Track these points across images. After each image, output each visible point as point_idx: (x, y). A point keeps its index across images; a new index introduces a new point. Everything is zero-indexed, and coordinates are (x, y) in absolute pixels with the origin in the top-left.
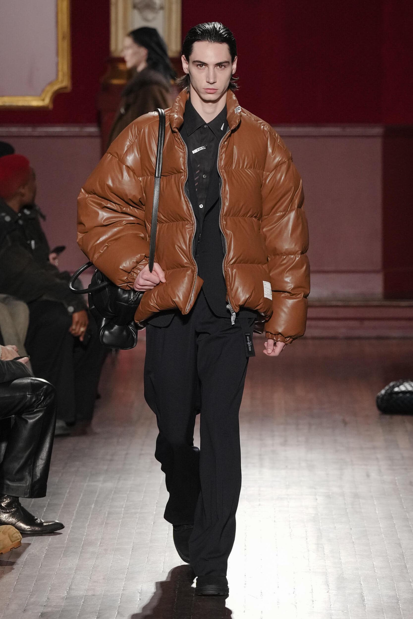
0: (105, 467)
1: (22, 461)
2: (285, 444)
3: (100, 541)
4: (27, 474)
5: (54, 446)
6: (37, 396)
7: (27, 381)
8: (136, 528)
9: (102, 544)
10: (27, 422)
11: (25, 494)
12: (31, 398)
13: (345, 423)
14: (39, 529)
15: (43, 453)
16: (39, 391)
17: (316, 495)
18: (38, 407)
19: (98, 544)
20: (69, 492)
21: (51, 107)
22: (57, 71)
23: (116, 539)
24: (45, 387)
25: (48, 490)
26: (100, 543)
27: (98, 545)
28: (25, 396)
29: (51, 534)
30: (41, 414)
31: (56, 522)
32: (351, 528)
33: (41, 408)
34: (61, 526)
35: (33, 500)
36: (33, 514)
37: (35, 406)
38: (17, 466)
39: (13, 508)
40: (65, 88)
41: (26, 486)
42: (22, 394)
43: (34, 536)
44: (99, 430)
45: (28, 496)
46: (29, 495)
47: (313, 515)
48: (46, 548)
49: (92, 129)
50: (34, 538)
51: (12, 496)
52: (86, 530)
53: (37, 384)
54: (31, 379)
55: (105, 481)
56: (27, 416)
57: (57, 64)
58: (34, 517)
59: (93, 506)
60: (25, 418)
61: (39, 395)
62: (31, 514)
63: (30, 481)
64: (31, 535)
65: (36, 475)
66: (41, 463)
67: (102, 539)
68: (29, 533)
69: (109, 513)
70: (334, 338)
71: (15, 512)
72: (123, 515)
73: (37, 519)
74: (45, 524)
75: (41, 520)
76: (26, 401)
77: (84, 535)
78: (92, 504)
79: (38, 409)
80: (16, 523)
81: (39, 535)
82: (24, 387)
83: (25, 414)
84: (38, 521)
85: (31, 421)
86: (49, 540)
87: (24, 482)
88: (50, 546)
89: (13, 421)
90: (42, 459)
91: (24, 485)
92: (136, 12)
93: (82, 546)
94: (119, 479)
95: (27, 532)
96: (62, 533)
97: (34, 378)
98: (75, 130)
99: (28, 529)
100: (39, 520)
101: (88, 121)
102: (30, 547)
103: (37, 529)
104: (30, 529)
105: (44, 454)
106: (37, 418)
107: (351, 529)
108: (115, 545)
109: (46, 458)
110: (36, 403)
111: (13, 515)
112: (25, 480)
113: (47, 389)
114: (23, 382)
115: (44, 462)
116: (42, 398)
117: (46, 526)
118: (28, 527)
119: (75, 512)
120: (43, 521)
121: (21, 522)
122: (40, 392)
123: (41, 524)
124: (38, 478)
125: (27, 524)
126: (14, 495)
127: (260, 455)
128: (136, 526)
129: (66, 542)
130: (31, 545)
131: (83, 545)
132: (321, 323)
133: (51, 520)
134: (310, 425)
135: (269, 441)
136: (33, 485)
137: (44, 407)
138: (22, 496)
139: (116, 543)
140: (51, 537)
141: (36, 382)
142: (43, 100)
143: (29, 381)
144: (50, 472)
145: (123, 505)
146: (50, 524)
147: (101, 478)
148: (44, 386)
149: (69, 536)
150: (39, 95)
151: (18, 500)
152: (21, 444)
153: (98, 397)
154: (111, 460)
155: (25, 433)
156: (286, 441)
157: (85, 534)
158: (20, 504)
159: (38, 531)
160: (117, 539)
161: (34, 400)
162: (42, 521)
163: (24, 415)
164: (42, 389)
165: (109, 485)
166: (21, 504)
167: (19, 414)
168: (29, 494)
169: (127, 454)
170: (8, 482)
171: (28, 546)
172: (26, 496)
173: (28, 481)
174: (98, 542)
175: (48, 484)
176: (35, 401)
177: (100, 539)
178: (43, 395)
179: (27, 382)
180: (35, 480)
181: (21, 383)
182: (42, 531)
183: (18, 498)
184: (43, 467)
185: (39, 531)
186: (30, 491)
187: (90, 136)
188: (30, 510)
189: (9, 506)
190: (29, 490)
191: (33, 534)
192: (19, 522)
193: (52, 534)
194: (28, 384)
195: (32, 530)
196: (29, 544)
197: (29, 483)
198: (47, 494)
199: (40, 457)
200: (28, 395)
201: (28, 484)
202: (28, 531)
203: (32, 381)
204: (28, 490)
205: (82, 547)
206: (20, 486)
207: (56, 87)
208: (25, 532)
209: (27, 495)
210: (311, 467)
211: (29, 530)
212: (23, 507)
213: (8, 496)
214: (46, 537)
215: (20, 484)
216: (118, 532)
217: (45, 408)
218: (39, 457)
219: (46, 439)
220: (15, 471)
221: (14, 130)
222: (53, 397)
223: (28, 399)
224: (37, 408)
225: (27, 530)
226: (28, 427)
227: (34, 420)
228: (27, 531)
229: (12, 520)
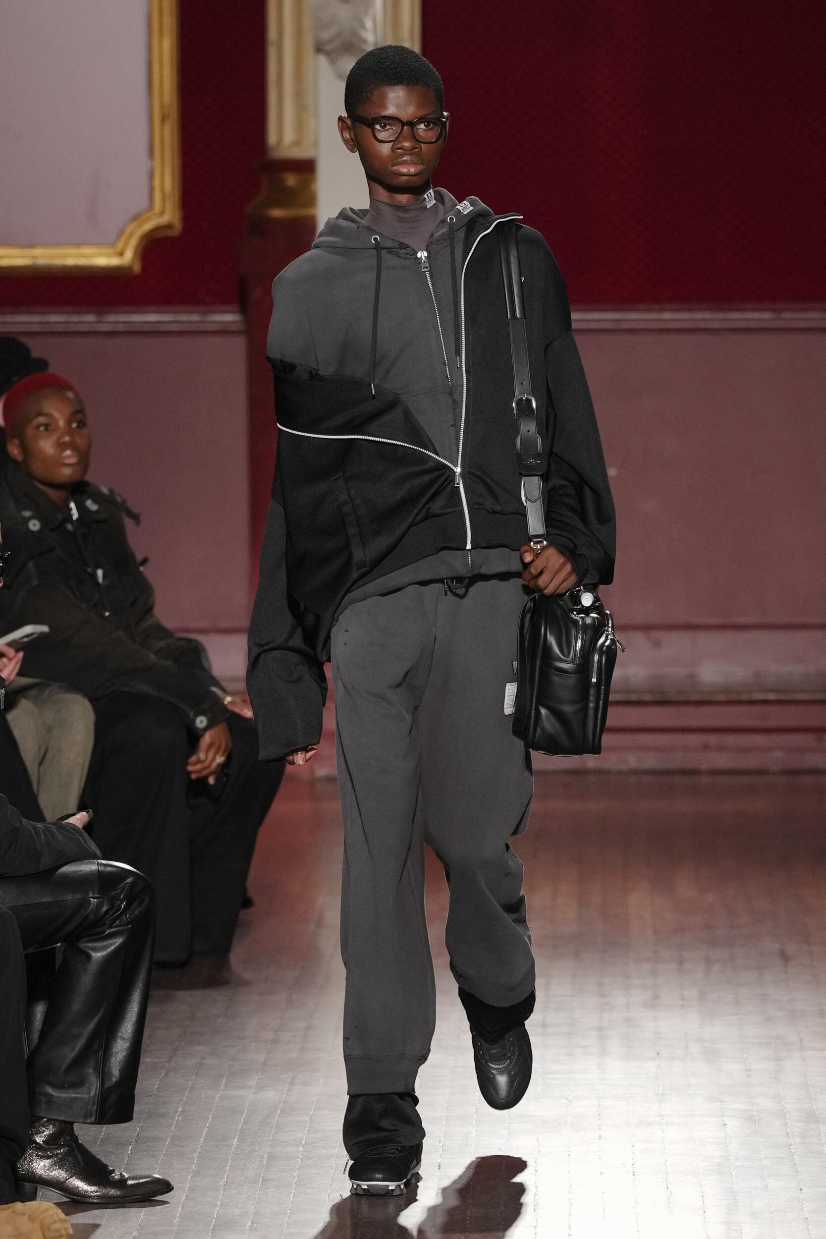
0: (262, 1057)
1: (81, 1043)
2: (653, 1003)
3: (251, 1219)
4: (91, 1070)
5: (150, 1010)
6: (112, 900)
7: (89, 867)
8: (329, 1190)
9: (255, 1225)
10: (89, 957)
11: (87, 1116)
12: (99, 906)
13: (785, 958)
14: (118, 1193)
15: (126, 1024)
16: (115, 890)
17: (723, 1116)
18: (114, 925)
19: (247, 1224)
20: (183, 1111)
21: (137, 268)
22: (151, 190)
23: (286, 1213)
24: (129, 880)
25: (136, 1108)
26: (253, 1223)
27: (248, 1227)
28: (85, 902)
29: (144, 1204)
30: (118, 941)
31: (156, 1178)
32: (802, 1187)
33: (120, 926)
34: (166, 1187)
35: (105, 1128)
36: (103, 1160)
37: (108, 922)
38: (69, 1054)
39: (60, 1147)
40: (169, 226)
41: (89, 1098)
42: (78, 896)
43: (107, 1208)
44: (247, 976)
45: (93, 1119)
46: (96, 1118)
47: (717, 1160)
48: (134, 1235)
49: (228, 318)
50: (108, 1212)
51: (58, 1121)
52: (220, 1193)
53: (110, 874)
54: (98, 864)
55: (260, 1087)
56: (90, 945)
57: (151, 176)
58: (106, 1166)
59: (235, 1142)
60: (85, 949)
61: (115, 898)
62: (99, 1159)
63: (97, 1085)
64: (102, 1206)
65: (111, 1074)
66: (120, 1048)
67: (256, 1213)
68: (95, 1201)
69: (271, 1157)
70: (761, 772)
71: (67, 1154)
72: (302, 1160)
73: (113, 1172)
74: (130, 1182)
75: (121, 1174)
76: (88, 911)
77: (216, 1206)
78: (234, 1138)
79: (114, 929)
80: (67, 1180)
81: (118, 1205)
82: (82, 882)
83: (84, 940)
84: (116, 1175)
85: (97, 955)
86: (140, 1216)
87: (85, 1089)
88: (141, 1229)
89: (59, 957)
90: (123, 1039)
91: (84, 1096)
92: (322, 59)
93: (213, 1230)
94: (292, 1084)
95: (91, 1200)
96: (169, 1201)
97: (104, 862)
98: (189, 318)
99: (92, 1192)
100: (117, 1172)
101: (220, 300)
102: (98, 1233)
103: (113, 1192)
104: (98, 1193)
105: (127, 1028)
106: (112, 948)
107: (801, 1189)
108: (285, 1228)
109: (131, 1035)
110: (110, 917)
111: (60, 1163)
112: (87, 1085)
113: (133, 885)
114: (82, 871)
115: (128, 1044)
116: (123, 906)
117: (132, 1185)
118: (93, 1188)
119: (196, 1155)
120: (126, 1175)
121: (78, 1178)
122: (119, 891)
123: (122, 1182)
124: (114, 1080)
125: (91, 1183)
126: (61, 1118)
127: (600, 1029)
128: (331, 1184)
129: (178, 1220)
130: (101, 1227)
131: (214, 1227)
132: (731, 740)
133: (144, 1173)
134: (708, 962)
135: (619, 999)
136: (104, 1095)
137: (127, 924)
138: (81, 1121)
139: (287, 1222)
140: (145, 1209)
141: (109, 869)
142: (121, 254)
143: (94, 867)
144: (141, 1068)
145: (301, 1140)
146: (142, 1183)
147: (253, 1081)
148: (126, 879)
149: (183, 1207)
150: (111, 243)
151: (72, 1128)
152: (77, 1004)
153: (247, 903)
154: (275, 1041)
155: (86, 980)
156: (656, 997)
157: (219, 1203)
158: (75, 1139)
159: (115, 1197)
160: (288, 1215)
161: (105, 909)
162: (124, 1176)
163: (84, 943)
164: (122, 885)
165: (271, 1095)
166: (79, 1138)
167: (72, 940)
168: (96, 1116)
169: (309, 1027)
170: (50, 1090)
171: (95, 1230)
172: (88, 1121)
173: (93, 1087)
174: (248, 1221)
175: (136, 1092)
176: (107, 912)
177: (252, 1215)
178: (124, 898)
179: (89, 870)
180: (108, 1084)
181: (76, 872)
182: (123, 1197)
183: (72, 1123)
184: (125, 1057)
185: (117, 1197)
186: (97, 1108)
187: (224, 332)
188: (96, 1150)
189: (52, 1141)
190: (95, 1107)
191: (106, 1203)
192: (74, 1178)
193: (147, 1203)
194: (91, 873)
195: (103, 1194)
196: (96, 1226)
197: (96, 1093)
198: (135, 1115)
199: (119, 1035)
200: (91, 899)
201: (92, 1094)
202: (95, 1196)
203: (101, 868)
204: (93, 1106)
205: (211, 1232)
206: (76, 1098)
207: (148, 226)
208: (87, 1200)
209: (91, 1116)
210: (711, 1055)
211: (97, 1196)
212: (83, 1143)
213: (50, 1121)
214: (133, 1211)
215: (76, 1093)
216: (292, 1199)
217: (129, 926)
218: (117, 1034)
219: (132, 995)
220: (64, 1066)
221: (57, 319)
222: (146, 903)
223: (91, 907)
224: (110, 927)
225: (92, 1194)
226: (92, 968)
227: (104, 953)
228: (91, 1197)
229: (59, 1174)
